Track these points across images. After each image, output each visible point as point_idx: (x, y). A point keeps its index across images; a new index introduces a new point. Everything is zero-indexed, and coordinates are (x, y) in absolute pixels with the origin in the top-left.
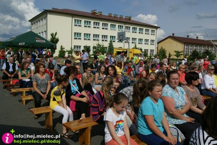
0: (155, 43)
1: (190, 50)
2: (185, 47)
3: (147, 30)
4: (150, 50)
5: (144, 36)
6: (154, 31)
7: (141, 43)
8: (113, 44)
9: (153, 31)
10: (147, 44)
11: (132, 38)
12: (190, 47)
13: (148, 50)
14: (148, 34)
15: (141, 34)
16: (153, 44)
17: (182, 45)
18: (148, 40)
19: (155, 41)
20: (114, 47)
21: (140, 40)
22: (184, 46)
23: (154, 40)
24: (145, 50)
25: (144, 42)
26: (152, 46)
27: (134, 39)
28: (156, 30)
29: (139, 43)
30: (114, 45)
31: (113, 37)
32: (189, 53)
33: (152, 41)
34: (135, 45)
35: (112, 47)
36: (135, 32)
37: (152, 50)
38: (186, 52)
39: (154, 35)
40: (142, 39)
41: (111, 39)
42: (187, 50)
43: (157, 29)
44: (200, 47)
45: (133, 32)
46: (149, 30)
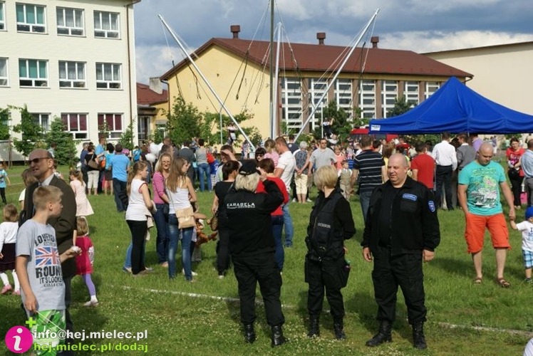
2: (286, 91)
4: (100, 116)
6: (114, 14)
7: (38, 83)
10: (79, 85)
12: (313, 91)
13: (83, 116)
14: (77, 33)
15: (31, 37)
16: (114, 86)
18: (81, 65)
19: (123, 70)
21: (33, 65)
23: (117, 66)
24: (64, 115)
25: (53, 75)
26: (108, 93)
28: (121, 10)
29: (25, 83)
33: (107, 68)
37: (109, 116)
38: (291, 116)
39: (112, 36)
40: (43, 63)
42: (299, 106)
43: (128, 6)
44: (370, 88)
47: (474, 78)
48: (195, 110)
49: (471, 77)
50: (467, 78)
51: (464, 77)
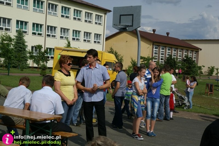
0: (102, 39)
1: (161, 55)
2: (154, 49)
3: (88, 15)
5: (82, 26)
6: (101, 16)
7: (77, 39)
8: (25, 38)
9: (98, 17)
10: (89, 41)
11: (61, 29)
12: (161, 50)
14: (90, 22)
15: (77, 22)
16: (99, 42)
17: (148, 46)
18: (90, 33)
19: (102, 37)
20: (26, 44)
21: (76, 32)
22: (151, 49)
23: (100, 35)
25: (82, 37)
27: (64, 30)
28: (103, 15)
29: (74, 39)
30: (26, 41)
31: (22, 22)
32: (160, 61)
33: (97, 36)
34: (67, 43)
35: (24, 45)
36: (67, 17)
39: (100, 24)
40: (79, 32)
41: (17, 27)
42: (157, 55)
43: (105, 14)
44: (175, 51)
45: (62, 16)
46: (91, 14)
47: (202, 50)
48: (117, 53)
49: (201, 50)
50: (199, 50)
51: (198, 50)
